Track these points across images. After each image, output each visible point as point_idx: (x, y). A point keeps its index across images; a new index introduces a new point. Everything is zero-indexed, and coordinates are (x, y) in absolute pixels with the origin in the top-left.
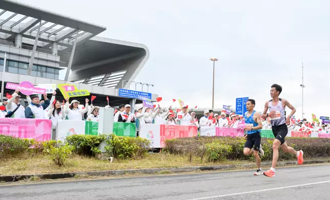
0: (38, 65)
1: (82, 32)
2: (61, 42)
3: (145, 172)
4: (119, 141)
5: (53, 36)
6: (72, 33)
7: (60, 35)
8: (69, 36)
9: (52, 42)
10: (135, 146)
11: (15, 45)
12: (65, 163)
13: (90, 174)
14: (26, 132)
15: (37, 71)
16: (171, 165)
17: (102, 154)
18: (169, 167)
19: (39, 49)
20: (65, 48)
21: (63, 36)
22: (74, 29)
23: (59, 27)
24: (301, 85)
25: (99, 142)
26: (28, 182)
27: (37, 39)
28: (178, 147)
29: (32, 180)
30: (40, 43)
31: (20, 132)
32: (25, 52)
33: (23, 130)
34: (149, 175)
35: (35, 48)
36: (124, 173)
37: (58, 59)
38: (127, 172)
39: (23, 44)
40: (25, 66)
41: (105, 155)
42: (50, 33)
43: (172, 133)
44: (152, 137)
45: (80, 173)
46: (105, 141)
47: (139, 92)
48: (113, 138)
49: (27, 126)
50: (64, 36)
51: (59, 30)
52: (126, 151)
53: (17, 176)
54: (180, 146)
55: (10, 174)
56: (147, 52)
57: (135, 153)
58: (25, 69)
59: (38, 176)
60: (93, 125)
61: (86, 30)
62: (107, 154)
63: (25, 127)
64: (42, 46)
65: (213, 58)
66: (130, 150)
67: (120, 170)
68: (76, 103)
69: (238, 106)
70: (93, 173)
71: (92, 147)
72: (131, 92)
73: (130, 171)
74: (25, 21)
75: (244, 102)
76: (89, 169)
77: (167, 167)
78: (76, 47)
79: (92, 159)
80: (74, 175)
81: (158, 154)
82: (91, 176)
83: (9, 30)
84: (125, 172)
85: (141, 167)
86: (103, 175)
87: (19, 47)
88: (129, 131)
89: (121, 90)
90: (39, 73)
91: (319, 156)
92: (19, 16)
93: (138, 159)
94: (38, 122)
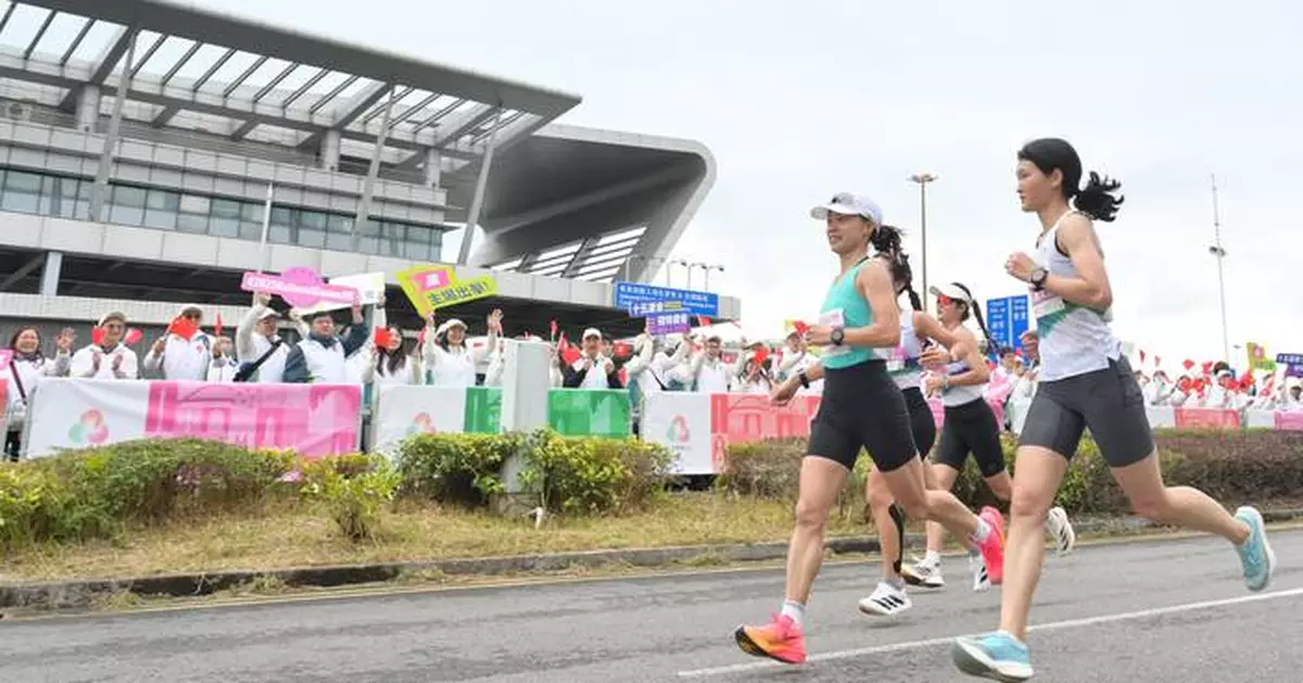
0: (382, 220)
1: (511, 113)
2: (451, 146)
3: (638, 560)
4: (566, 451)
5: (429, 130)
6: (481, 118)
7: (448, 125)
8: (472, 128)
9: (427, 149)
10: (616, 469)
11: (319, 163)
12: (373, 530)
13: (449, 568)
14: (279, 428)
15: (380, 236)
16: (729, 534)
17: (512, 500)
18: (723, 540)
19: (387, 170)
20: (460, 163)
21: (457, 128)
22: (488, 107)
23: (445, 101)
24: (1214, 249)
25: (498, 457)
26: (246, 596)
27: (381, 141)
28: (758, 470)
29: (259, 589)
30: (390, 154)
31: (260, 428)
32: (349, 183)
33: (270, 421)
34: (649, 573)
35: (374, 168)
36: (560, 565)
37: (440, 199)
38: (576, 559)
39: (343, 157)
40: (347, 224)
41: (517, 503)
42: (419, 123)
43: (752, 422)
44: (686, 438)
45: (413, 565)
46: (520, 453)
47: (677, 291)
48: (546, 444)
49: (284, 406)
50: (460, 130)
51: (448, 111)
52: (588, 486)
53: (210, 577)
54: (763, 467)
55: (191, 570)
56: (708, 164)
57: (619, 494)
58: (346, 233)
59: (277, 574)
60: (490, 401)
61: (523, 109)
62: (525, 499)
63: (279, 413)
64: (395, 162)
65: (920, 174)
66: (600, 484)
67: (552, 554)
68: (454, 328)
69: (995, 325)
70: (459, 565)
71: (478, 476)
72: (655, 292)
73: (584, 557)
74: (349, 92)
75: (1014, 311)
76: (450, 550)
77: (713, 542)
78: (495, 158)
79: (475, 516)
80: (396, 571)
81: (703, 494)
82: (451, 577)
83: (306, 119)
84: (568, 560)
85: (623, 541)
86: (494, 573)
87: (332, 168)
88: (608, 420)
89: (622, 288)
90: (386, 244)
91: (1273, 495)
92: (336, 78)
93: (629, 516)
94: (319, 393)
